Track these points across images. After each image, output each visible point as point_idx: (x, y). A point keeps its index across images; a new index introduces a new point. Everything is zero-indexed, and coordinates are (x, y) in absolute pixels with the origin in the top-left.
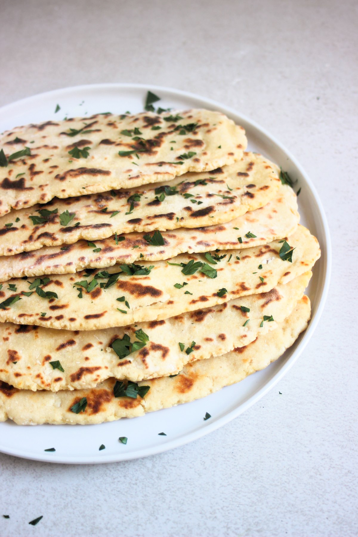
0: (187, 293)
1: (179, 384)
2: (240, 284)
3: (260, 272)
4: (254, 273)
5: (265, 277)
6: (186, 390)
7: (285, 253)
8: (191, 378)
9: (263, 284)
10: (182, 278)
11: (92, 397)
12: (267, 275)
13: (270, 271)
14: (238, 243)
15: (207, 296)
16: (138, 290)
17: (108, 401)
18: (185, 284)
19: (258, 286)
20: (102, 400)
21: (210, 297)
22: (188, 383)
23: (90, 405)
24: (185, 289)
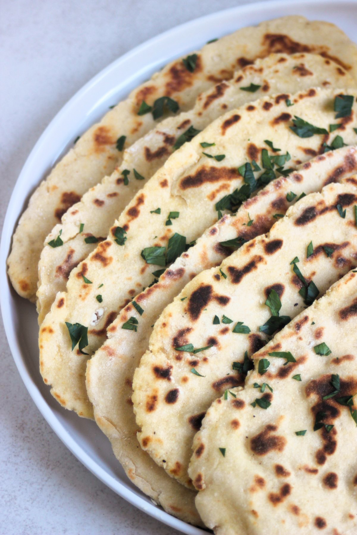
0: (158, 211)
1: (110, 134)
2: (108, 261)
3: (94, 291)
4: (102, 285)
5: (85, 287)
6: (98, 133)
7: (82, 337)
8: (102, 147)
9: (81, 274)
10: (176, 228)
11: (187, 79)
12: (84, 292)
13: (84, 299)
14: (138, 301)
15: (133, 219)
16: (210, 174)
17: (168, 85)
18: (168, 223)
19: (85, 269)
20: (175, 81)
21: (129, 221)
22: (101, 139)
23: (183, 71)
24: (163, 216)
